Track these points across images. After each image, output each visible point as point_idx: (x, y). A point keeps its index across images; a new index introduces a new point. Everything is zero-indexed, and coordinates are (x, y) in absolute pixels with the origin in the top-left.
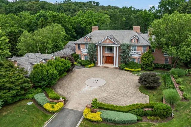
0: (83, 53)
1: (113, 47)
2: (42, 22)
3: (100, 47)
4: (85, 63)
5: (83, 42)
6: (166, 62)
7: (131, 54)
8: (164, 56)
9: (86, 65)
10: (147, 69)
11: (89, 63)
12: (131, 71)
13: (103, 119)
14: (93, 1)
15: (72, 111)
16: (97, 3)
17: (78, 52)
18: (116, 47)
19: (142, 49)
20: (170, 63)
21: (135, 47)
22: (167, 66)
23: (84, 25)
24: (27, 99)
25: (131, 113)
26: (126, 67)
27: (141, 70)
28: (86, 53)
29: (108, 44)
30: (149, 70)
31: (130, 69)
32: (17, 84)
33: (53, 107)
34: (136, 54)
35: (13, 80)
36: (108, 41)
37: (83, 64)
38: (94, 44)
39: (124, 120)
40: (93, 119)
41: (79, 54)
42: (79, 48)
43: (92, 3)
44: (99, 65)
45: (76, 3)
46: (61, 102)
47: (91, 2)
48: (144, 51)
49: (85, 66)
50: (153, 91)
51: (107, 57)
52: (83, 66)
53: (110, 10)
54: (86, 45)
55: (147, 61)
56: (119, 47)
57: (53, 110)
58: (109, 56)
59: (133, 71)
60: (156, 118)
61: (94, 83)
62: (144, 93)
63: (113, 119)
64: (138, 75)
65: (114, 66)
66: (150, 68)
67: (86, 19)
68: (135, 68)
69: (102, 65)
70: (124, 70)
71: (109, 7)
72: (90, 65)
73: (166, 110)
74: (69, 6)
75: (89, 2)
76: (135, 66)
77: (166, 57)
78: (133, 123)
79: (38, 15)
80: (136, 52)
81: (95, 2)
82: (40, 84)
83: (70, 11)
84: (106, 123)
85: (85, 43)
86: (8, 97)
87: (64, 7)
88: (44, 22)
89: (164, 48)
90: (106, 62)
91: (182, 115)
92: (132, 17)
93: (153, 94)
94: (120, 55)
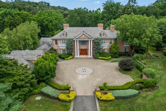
0: (61, 47)
1: (88, 41)
2: (10, 19)
3: (77, 41)
4: (65, 56)
5: (60, 38)
6: (125, 50)
7: (103, 46)
8: (124, 46)
9: (66, 57)
10: (115, 56)
11: (68, 55)
12: (104, 59)
13: (115, 97)
14: (44, 2)
15: (84, 97)
16: (48, 3)
17: (55, 47)
18: (90, 41)
19: (109, 41)
20: (129, 51)
21: (104, 40)
22: (127, 53)
23: (47, 22)
24: (32, 94)
25: (132, 89)
26: (100, 56)
27: (111, 58)
28: (65, 47)
29: (84, 38)
30: (116, 57)
31: (104, 58)
32: (27, 81)
33: (69, 97)
34: (106, 46)
35: (22, 77)
36: (84, 36)
37: (62, 57)
38: (72, 39)
39: (131, 94)
40: (109, 99)
41: (57, 49)
42: (56, 43)
43: (44, 3)
44: (76, 57)
45: (29, 3)
46: (72, 91)
47: (42, 2)
48: (111, 43)
49: (65, 59)
50: (131, 72)
51: (81, 49)
52: (63, 59)
53: (60, 10)
54: (63, 40)
55: (116, 50)
56: (93, 41)
57: (70, 99)
58: (84, 48)
59: (106, 59)
60: (148, 89)
61: (83, 71)
62: (126, 74)
63: (124, 95)
64: (111, 62)
65: (89, 56)
66: (117, 56)
67: (47, 18)
68: (107, 56)
69: (78, 56)
70: (99, 59)
71: (59, 7)
72: (69, 58)
73: (155, 83)
74: (24, 5)
75: (41, 2)
76: (106, 55)
77: (125, 46)
78: (136, 96)
79: (2, 13)
80: (105, 44)
81: (46, 3)
82: (44, 79)
83: (25, 9)
84: (118, 100)
85: (62, 38)
86: (21, 95)
87: (18, 6)
88: (12, 20)
89: (128, 39)
90: (81, 54)
91: (162, 84)
92: (87, 16)
93: (132, 74)
94: (93, 47)
